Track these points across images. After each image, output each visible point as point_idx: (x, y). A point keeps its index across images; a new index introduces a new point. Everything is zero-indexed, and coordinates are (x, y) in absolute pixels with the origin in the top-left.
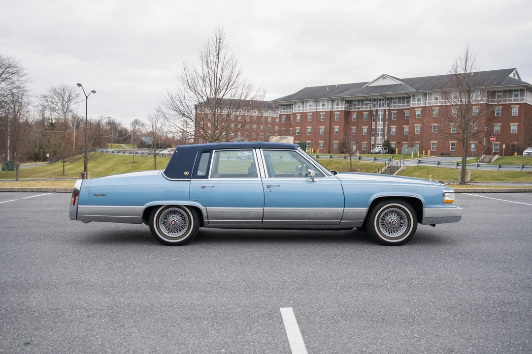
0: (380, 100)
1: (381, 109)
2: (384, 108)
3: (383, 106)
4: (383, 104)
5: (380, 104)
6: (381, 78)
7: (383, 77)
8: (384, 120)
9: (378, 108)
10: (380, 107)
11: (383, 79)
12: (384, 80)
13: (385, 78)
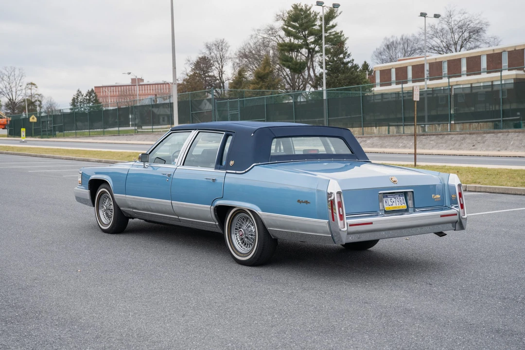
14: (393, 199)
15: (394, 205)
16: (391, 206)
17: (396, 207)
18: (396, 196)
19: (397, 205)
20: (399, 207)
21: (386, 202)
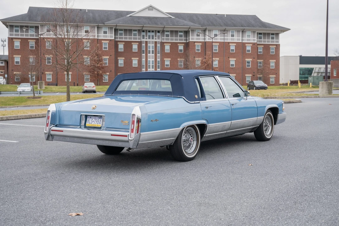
0: (149, 31)
1: (151, 41)
2: (154, 40)
3: (153, 38)
4: (153, 36)
5: (149, 36)
6: (147, 9)
7: (151, 8)
8: (155, 52)
9: (148, 40)
10: (149, 38)
11: (149, 10)
12: (151, 12)
13: (152, 10)
14: (94, 120)
15: (93, 123)
16: (91, 124)
17: (93, 125)
18: (96, 118)
19: (95, 124)
20: (95, 125)
21: (88, 121)
